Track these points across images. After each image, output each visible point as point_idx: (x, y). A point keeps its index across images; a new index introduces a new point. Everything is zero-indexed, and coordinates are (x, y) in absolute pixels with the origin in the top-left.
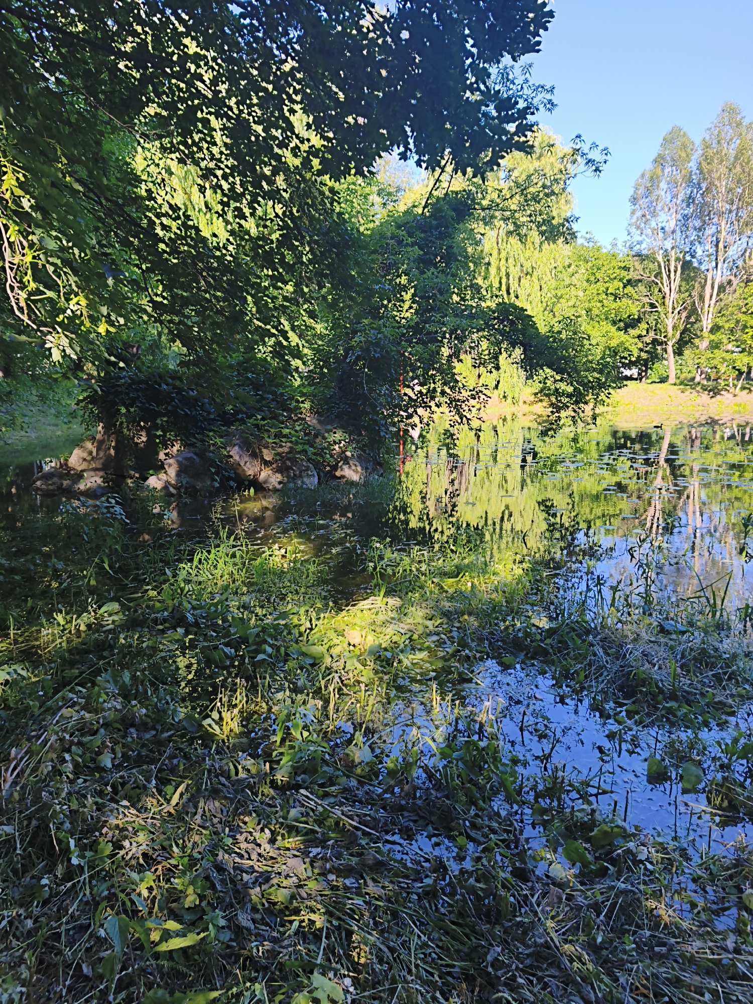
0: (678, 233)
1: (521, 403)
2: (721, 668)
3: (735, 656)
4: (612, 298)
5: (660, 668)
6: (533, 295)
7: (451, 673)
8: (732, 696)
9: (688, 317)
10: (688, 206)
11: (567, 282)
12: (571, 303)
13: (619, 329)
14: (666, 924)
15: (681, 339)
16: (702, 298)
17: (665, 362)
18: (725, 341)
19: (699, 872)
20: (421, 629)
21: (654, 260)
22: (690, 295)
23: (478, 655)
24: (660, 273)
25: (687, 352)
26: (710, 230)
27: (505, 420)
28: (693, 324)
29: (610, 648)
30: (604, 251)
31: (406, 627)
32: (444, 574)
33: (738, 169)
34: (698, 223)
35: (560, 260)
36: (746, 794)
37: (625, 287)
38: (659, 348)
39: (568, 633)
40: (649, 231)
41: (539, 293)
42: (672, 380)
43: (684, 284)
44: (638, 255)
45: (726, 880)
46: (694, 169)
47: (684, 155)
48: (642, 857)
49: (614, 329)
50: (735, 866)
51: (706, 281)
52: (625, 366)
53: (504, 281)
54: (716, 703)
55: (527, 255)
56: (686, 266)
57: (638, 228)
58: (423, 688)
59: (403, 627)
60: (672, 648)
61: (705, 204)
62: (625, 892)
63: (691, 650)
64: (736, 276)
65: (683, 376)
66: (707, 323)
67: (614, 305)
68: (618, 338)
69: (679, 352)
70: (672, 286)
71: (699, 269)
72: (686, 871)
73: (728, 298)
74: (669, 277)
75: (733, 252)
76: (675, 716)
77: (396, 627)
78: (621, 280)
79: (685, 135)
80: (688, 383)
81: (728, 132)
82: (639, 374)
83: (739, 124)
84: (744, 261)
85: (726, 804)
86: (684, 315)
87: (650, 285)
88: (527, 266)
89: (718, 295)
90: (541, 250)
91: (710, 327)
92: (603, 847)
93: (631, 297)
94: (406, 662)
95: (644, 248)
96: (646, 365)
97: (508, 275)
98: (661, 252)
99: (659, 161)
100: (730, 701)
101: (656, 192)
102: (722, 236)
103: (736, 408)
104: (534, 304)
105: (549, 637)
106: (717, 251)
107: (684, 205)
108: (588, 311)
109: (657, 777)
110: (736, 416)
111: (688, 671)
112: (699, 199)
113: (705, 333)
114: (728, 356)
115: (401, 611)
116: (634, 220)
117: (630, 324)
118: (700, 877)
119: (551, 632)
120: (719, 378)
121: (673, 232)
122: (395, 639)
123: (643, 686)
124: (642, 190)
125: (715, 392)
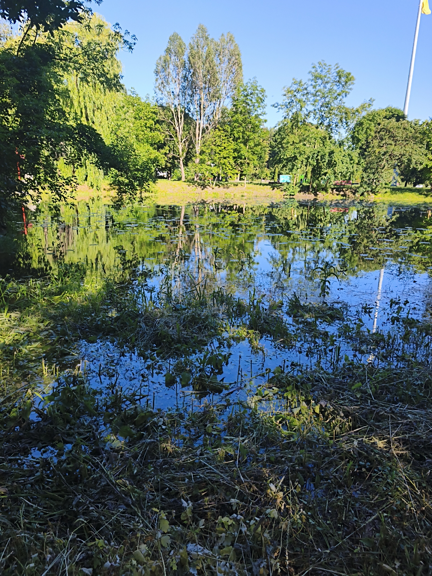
0: (181, 95)
1: (102, 190)
2: (201, 323)
3: (207, 317)
4: (149, 130)
5: (173, 329)
6: (103, 123)
7: (56, 351)
8: (206, 336)
9: (189, 145)
10: (185, 81)
11: (123, 117)
12: (127, 130)
13: (155, 149)
14: (170, 453)
15: (186, 157)
16: (195, 135)
17: (179, 169)
18: (207, 159)
19: (188, 423)
20: (35, 329)
21: (170, 110)
22: (189, 133)
23: (73, 338)
24: (173, 118)
25: (190, 164)
26: (196, 98)
27: (93, 200)
28: (192, 149)
29: (149, 322)
30: (143, 101)
31: (24, 329)
32: (52, 294)
33: (207, 65)
34: (190, 92)
35: (117, 102)
36: (209, 381)
37: (155, 124)
38: (176, 161)
39: (127, 318)
40: (166, 93)
41: (107, 122)
42: (183, 179)
43: (185, 126)
44: (161, 106)
45: (199, 423)
46: (186, 60)
47: (180, 51)
48: (160, 423)
49: (151, 148)
50: (204, 415)
51: (196, 125)
52: (160, 170)
53: (84, 111)
54: (199, 341)
55: (97, 96)
56: (186, 116)
57: (160, 89)
58: (37, 364)
59: (22, 330)
60: (179, 317)
61: (193, 82)
62: (150, 443)
63: (188, 317)
64: (210, 125)
65: (189, 178)
66: (198, 149)
67: (150, 134)
68: (154, 154)
69: (186, 165)
70: (180, 126)
71: (192, 118)
72: (182, 424)
73: (207, 136)
74: (178, 121)
75: (208, 111)
76: (179, 350)
77: (17, 330)
78: (153, 119)
79: (180, 39)
80: (191, 181)
81: (202, 42)
82: (168, 175)
83: (207, 38)
84: (213, 117)
85: (201, 388)
86: (187, 143)
87: (169, 125)
88: (98, 103)
89: (202, 134)
90: (105, 95)
91: (199, 151)
92: (141, 424)
93: (159, 131)
94: (25, 351)
95: (164, 102)
96: (170, 170)
97: (86, 107)
98: (173, 106)
99: (168, 51)
100: (205, 339)
101: (168, 70)
102: (203, 101)
103: (214, 195)
104: (104, 129)
105: (116, 322)
106: (200, 110)
107: (183, 80)
108: (137, 136)
109: (170, 383)
110: (214, 199)
111: (186, 328)
112: (190, 78)
113: (198, 154)
114: (209, 168)
115: (21, 320)
116: (157, 85)
117: (160, 146)
118: (188, 425)
119: (117, 318)
120: (205, 179)
121: (178, 95)
122: (16, 338)
123: (164, 339)
124: (160, 68)
125: (204, 186)
